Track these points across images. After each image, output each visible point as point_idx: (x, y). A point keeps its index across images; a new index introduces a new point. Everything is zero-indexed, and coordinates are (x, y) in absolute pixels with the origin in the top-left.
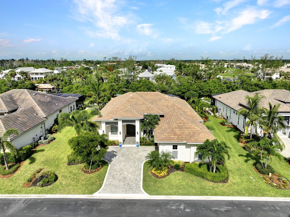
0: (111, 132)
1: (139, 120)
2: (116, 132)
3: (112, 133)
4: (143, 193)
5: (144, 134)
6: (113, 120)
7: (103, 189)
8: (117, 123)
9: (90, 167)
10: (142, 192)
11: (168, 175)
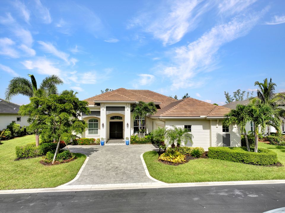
0: (89, 130)
1: (130, 105)
2: (96, 130)
3: (91, 131)
4: (155, 182)
5: (135, 132)
6: (93, 106)
7: (78, 180)
8: (98, 113)
9: (55, 154)
10: (151, 180)
11: (187, 162)
